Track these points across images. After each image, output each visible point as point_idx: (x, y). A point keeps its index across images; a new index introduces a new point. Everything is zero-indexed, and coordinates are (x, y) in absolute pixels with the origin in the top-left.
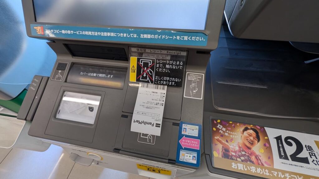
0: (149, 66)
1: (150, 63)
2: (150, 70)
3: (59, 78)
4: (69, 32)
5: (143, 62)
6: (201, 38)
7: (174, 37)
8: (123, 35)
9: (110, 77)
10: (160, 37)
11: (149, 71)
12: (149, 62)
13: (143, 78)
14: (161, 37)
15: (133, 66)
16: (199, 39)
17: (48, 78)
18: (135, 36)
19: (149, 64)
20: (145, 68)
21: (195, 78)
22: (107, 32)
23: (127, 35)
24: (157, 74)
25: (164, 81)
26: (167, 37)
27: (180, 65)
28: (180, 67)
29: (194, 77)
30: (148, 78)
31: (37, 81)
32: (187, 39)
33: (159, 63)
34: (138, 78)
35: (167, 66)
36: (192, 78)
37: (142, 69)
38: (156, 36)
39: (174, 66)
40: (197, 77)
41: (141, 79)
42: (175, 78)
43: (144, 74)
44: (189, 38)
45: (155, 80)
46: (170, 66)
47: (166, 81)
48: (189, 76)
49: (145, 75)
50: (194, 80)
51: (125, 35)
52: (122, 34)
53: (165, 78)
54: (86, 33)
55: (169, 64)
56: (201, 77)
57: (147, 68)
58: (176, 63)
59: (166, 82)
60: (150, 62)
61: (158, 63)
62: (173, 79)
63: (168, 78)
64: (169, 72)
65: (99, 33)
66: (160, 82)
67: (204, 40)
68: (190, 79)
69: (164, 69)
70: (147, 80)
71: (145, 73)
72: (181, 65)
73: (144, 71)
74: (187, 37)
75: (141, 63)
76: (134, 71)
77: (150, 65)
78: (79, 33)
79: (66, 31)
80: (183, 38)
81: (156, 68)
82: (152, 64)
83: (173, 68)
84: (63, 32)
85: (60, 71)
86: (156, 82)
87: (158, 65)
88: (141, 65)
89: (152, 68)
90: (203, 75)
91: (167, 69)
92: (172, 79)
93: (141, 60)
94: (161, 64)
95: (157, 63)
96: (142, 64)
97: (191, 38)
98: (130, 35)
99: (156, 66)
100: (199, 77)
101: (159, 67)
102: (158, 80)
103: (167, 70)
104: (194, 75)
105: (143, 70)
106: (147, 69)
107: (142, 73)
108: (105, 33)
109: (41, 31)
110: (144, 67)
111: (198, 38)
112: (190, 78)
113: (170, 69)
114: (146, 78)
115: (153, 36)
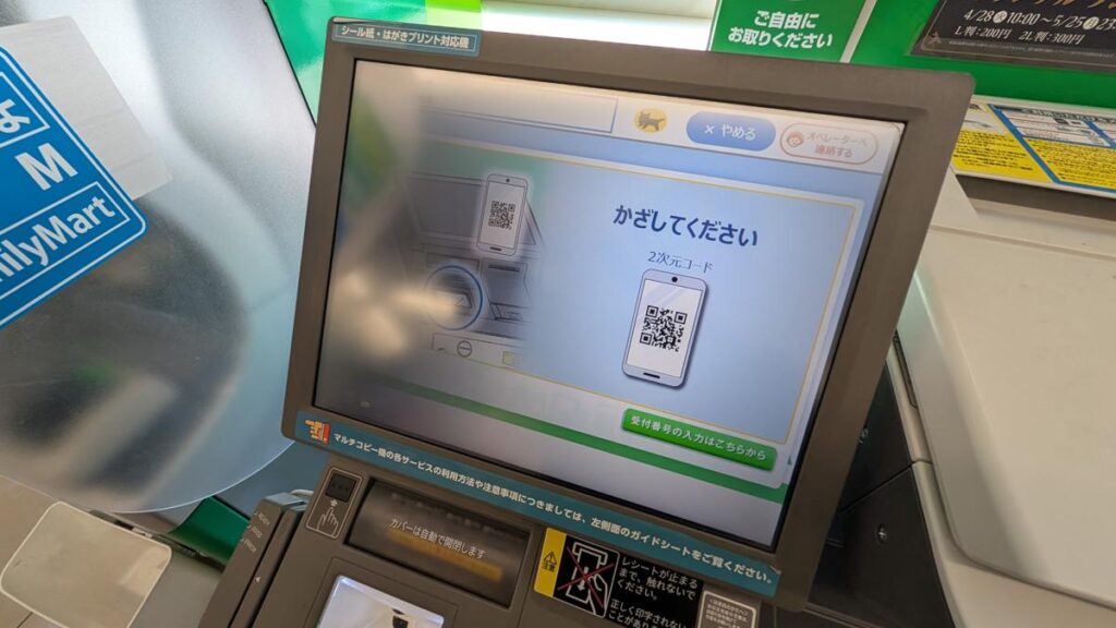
0: (598, 567)
1: (602, 560)
2: (598, 578)
3: (328, 527)
4: (397, 457)
5: (581, 550)
6: (761, 575)
7: (685, 550)
8: (544, 507)
9: (476, 554)
10: (645, 538)
11: (595, 578)
12: (600, 557)
13: (575, 591)
14: (650, 540)
15: (552, 555)
16: (755, 575)
17: (300, 515)
18: (578, 517)
19: (599, 563)
20: (586, 570)
21: (728, 618)
22: (502, 486)
23: (554, 509)
24: (618, 593)
25: (636, 618)
26: (665, 546)
27: (687, 587)
28: (687, 594)
29: (727, 613)
30: (589, 598)
31: (265, 521)
32: (720, 565)
33: (628, 568)
34: (560, 588)
35: (651, 582)
36: (720, 616)
37: (576, 569)
38: (635, 533)
39: (670, 586)
40: (736, 616)
41: (567, 594)
42: (670, 620)
43: (579, 583)
44: (726, 565)
45: (609, 608)
46: (660, 583)
47: (642, 620)
48: (709, 606)
49: (581, 587)
50: (723, 622)
51: (549, 507)
52: (541, 503)
53: (640, 612)
54: (445, 473)
55: (656, 577)
56: (745, 620)
57: (592, 570)
58: (678, 580)
59: (641, 623)
60: (603, 556)
61: (624, 567)
62: (664, 620)
63: (649, 615)
64: (655, 598)
65: (477, 482)
66: (623, 619)
67: (769, 581)
68: (711, 618)
69: (641, 588)
70: (586, 602)
71: (583, 582)
72: (693, 590)
73: (579, 575)
74: (721, 560)
75: (577, 551)
76: (552, 568)
77: (601, 566)
78: (426, 467)
79: (390, 453)
80: (711, 560)
81: (618, 578)
82: (608, 563)
83: (666, 591)
84: (382, 452)
85: (334, 503)
86: (613, 615)
87: (623, 573)
88: (576, 557)
89: (607, 574)
90: (754, 611)
91: (650, 589)
92: (661, 620)
93: (576, 544)
94: (634, 570)
95: (620, 566)
96: (579, 555)
97: (733, 566)
98: (564, 512)
99: (619, 571)
100: (740, 617)
101: (628, 578)
102: (618, 611)
103: (649, 592)
104: (724, 605)
105: (578, 571)
106: (590, 572)
107: (573, 578)
108: (495, 487)
109: (322, 432)
110: (583, 564)
111: (752, 571)
112: (712, 613)
113: (656, 591)
114: (583, 595)
115: (625, 531)
